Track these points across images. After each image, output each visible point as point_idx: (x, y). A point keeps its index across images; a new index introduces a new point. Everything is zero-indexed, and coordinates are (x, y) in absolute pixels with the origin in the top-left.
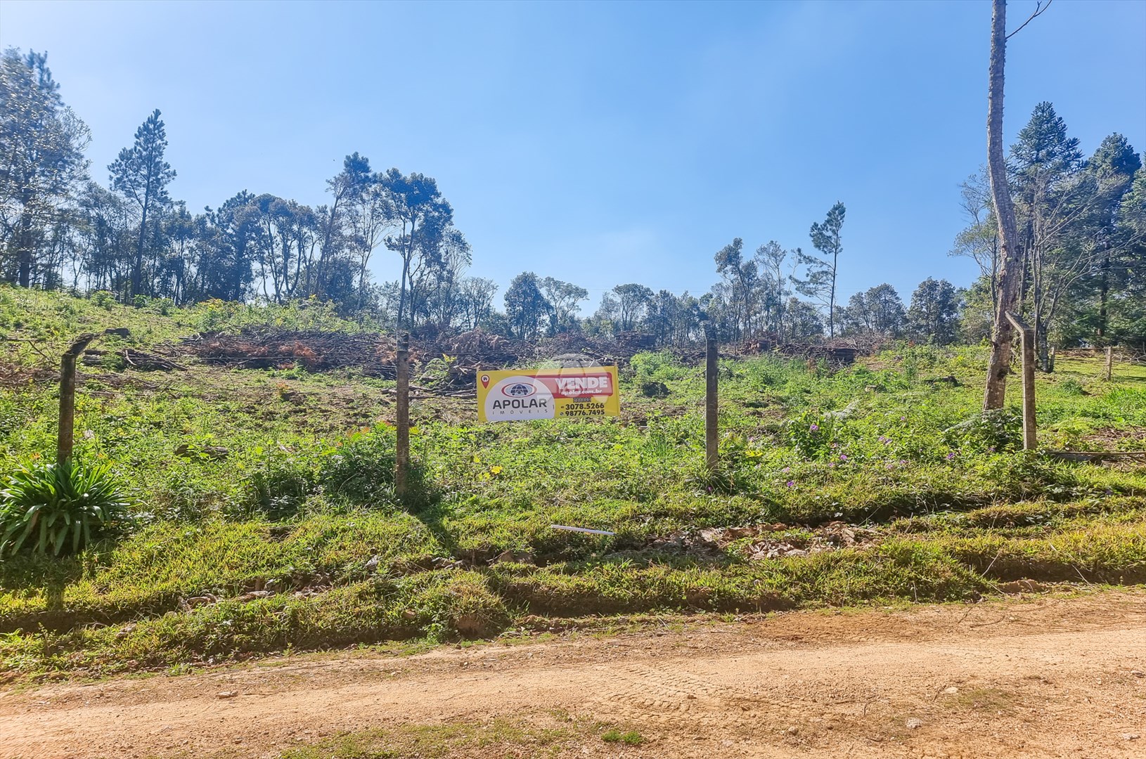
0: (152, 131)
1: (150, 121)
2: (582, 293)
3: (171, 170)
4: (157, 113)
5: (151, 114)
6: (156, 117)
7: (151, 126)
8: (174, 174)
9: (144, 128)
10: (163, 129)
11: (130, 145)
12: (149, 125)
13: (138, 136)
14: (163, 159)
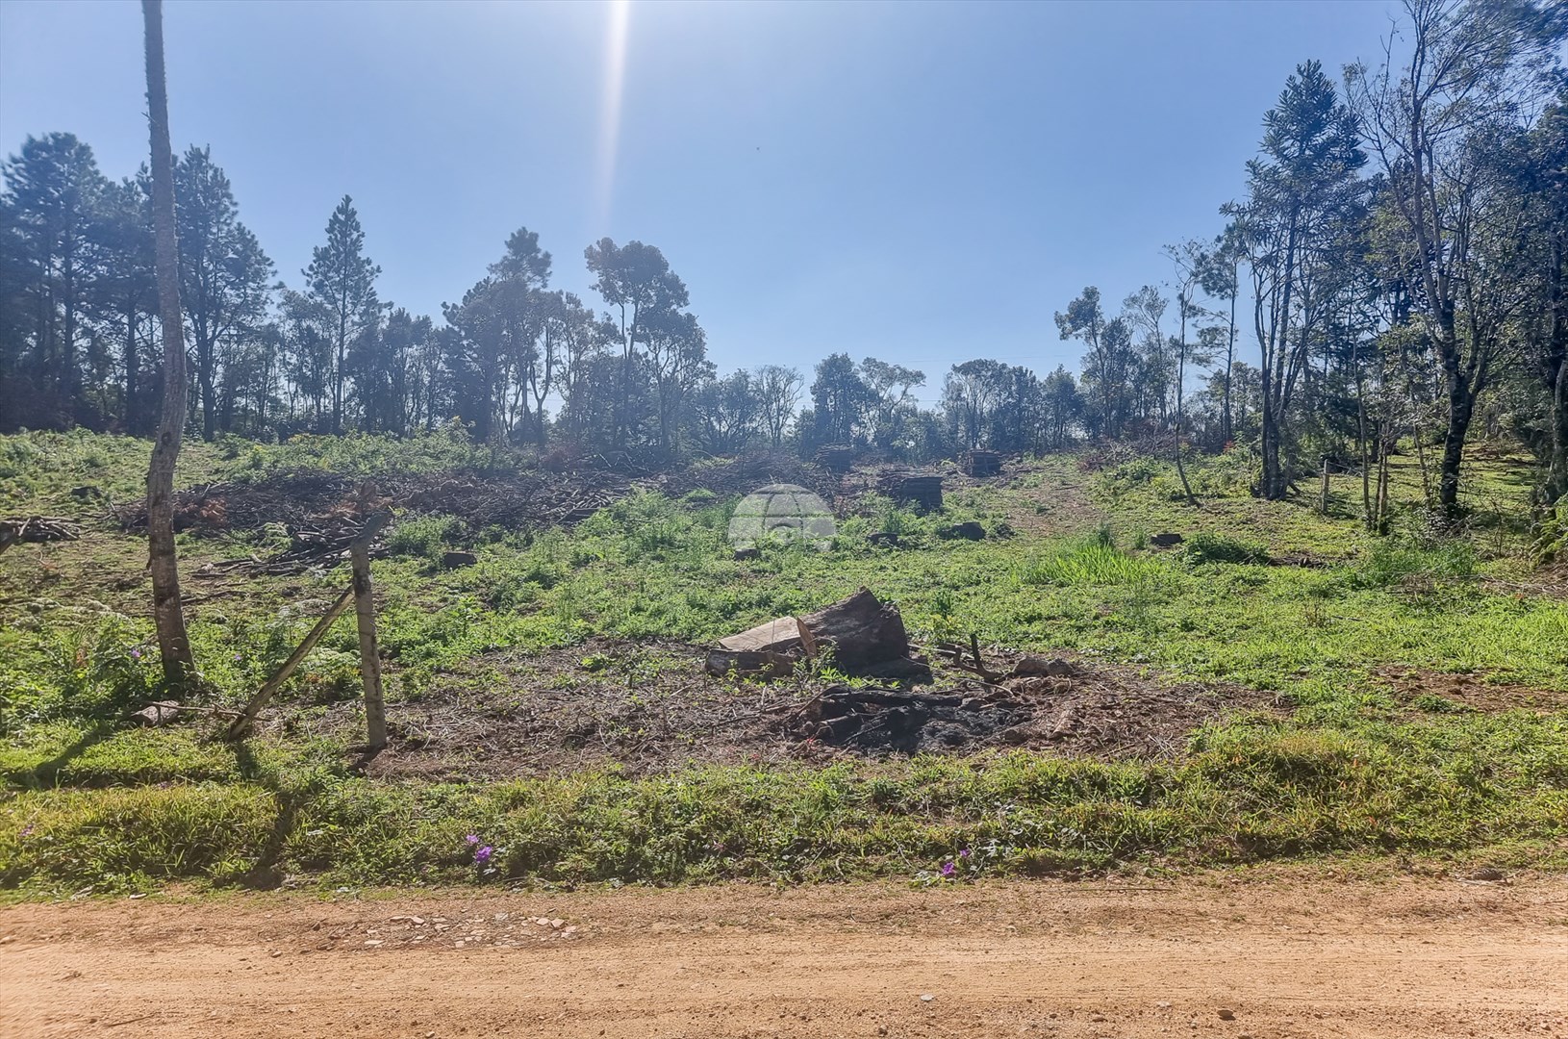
0: (344, 223)
1: (340, 210)
2: (918, 377)
3: (374, 265)
4: (348, 200)
5: (340, 203)
6: (347, 205)
7: (342, 217)
8: (379, 270)
9: (335, 220)
10: (357, 217)
11: (324, 242)
12: (340, 216)
13: (330, 230)
14: (362, 255)
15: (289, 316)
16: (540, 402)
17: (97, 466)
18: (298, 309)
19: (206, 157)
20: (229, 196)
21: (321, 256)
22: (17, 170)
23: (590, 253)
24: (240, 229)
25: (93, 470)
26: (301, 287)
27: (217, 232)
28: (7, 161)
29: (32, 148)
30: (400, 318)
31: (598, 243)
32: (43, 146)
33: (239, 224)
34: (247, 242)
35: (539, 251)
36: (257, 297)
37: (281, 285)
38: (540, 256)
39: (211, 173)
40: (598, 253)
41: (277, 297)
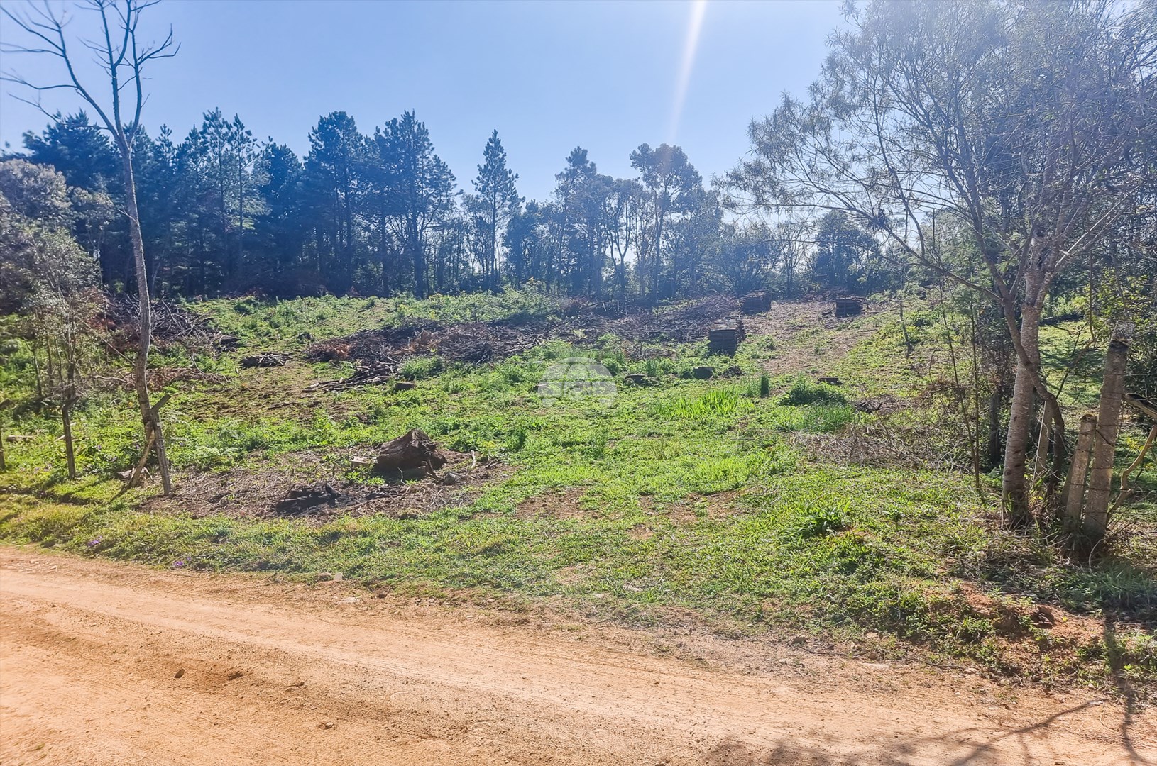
0: (494, 149)
1: (491, 140)
3: (514, 174)
4: (496, 133)
5: (491, 135)
6: (495, 136)
8: (517, 176)
9: (488, 147)
10: (501, 144)
11: (483, 163)
12: (491, 144)
13: (486, 153)
14: (507, 167)
15: (469, 210)
16: (622, 256)
17: (323, 319)
18: (473, 206)
19: (413, 117)
20: (428, 140)
21: (484, 171)
22: (317, 137)
23: (634, 157)
24: (437, 159)
25: (321, 321)
26: (472, 191)
27: (423, 163)
28: (312, 132)
29: (323, 124)
30: (532, 207)
31: (639, 148)
32: (329, 122)
33: (436, 156)
34: (440, 166)
35: (588, 162)
36: (448, 200)
37: (461, 192)
38: (588, 165)
39: (416, 127)
40: (639, 155)
41: (458, 200)
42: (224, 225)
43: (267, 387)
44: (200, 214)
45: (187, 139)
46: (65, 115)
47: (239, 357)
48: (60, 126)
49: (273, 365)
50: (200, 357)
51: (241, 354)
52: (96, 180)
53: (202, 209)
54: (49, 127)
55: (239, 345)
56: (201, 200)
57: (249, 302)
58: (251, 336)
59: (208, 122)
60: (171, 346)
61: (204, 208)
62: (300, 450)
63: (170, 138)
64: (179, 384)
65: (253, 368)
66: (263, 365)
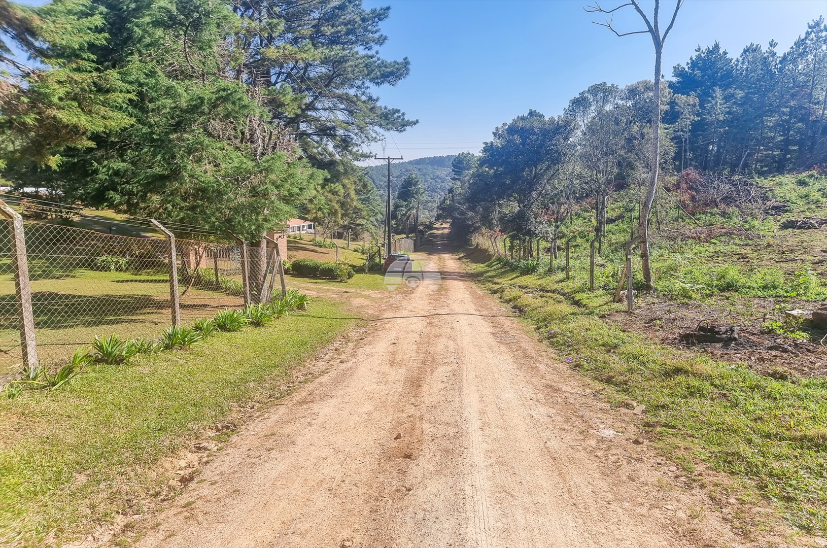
42: (810, 114)
43: (793, 245)
44: (791, 107)
45: (792, 48)
46: (704, 49)
47: (782, 221)
48: (699, 57)
49: (809, 228)
50: (749, 218)
51: (784, 218)
52: (714, 92)
53: (792, 104)
54: (691, 58)
55: (787, 211)
56: (793, 96)
57: (811, 176)
58: (801, 204)
59: (810, 30)
60: (730, 210)
61: (795, 102)
62: (765, 297)
63: (775, 50)
64: (723, 239)
65: (790, 230)
66: (800, 228)
